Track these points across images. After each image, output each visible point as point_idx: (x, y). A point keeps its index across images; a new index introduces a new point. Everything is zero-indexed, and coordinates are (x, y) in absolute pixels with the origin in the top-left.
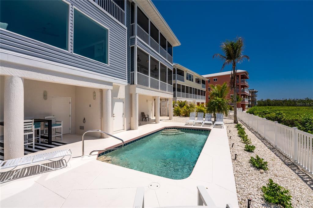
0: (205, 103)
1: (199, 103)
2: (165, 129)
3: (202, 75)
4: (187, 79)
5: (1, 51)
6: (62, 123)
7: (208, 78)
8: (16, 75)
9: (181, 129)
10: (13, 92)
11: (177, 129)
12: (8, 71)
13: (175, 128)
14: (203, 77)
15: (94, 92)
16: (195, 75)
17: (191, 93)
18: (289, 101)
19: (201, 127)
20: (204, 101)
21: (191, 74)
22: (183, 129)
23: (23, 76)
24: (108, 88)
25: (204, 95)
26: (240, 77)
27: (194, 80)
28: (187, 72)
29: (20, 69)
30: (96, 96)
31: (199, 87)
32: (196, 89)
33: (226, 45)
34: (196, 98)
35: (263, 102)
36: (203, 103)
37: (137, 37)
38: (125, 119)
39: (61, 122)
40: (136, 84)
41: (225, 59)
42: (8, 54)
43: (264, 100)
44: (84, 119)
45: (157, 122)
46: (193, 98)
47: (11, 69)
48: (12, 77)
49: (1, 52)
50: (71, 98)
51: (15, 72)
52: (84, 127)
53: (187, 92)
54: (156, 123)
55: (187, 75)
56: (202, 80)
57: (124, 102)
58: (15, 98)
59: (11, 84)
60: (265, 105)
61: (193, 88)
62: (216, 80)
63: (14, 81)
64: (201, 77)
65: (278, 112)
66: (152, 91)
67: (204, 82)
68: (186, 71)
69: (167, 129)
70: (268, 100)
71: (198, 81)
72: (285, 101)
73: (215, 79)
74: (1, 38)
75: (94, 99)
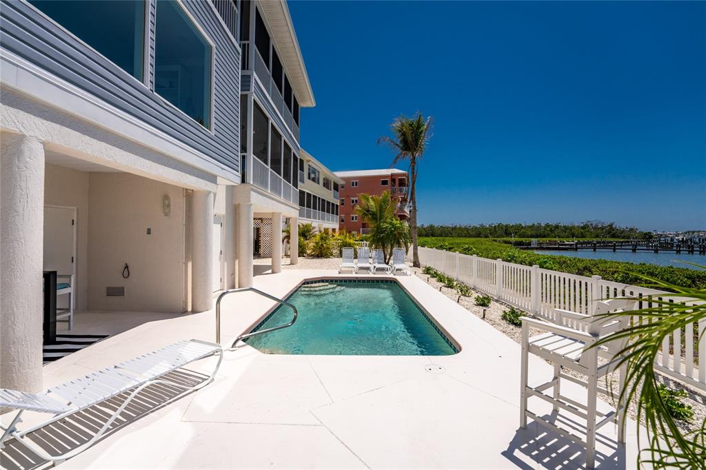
0: (337, 230)
1: (328, 229)
2: (304, 284)
3: (335, 171)
4: (309, 178)
5: (2, 53)
6: (72, 279)
7: (343, 179)
8: (31, 133)
9: (336, 281)
10: (23, 185)
11: (327, 281)
12: (13, 117)
13: (323, 281)
14: (334, 175)
15: (166, 197)
16: (323, 171)
17: (315, 208)
18: (460, 228)
19: (371, 275)
20: (337, 226)
21: (316, 167)
22: (341, 281)
23: (48, 138)
24: (210, 189)
25: (337, 214)
26: (397, 182)
27: (321, 181)
28: (310, 163)
29: (41, 117)
30: (171, 207)
31: (329, 196)
32: (323, 200)
33: (402, 125)
34: (323, 219)
35: (424, 229)
36: (334, 230)
37: (255, 74)
38: (226, 264)
39: (69, 276)
40: (252, 183)
41: (399, 149)
42: (17, 66)
43: (426, 226)
44: (127, 267)
45: (276, 270)
46: (319, 219)
47: (22, 115)
48: (21, 138)
49: (2, 58)
50: (75, 208)
51: (30, 125)
52: (125, 291)
53: (309, 206)
54: (273, 273)
55: (309, 169)
56: (334, 183)
57: (224, 225)
58: (29, 205)
59: (19, 160)
60: (427, 235)
61: (319, 198)
62: (356, 185)
63: (27, 153)
64: (331, 175)
65: (467, 246)
66: (273, 201)
67: (336, 187)
68: (308, 161)
69: (308, 283)
70: (431, 227)
71: (326, 184)
72: (454, 228)
73: (353, 183)
74: (3, 15)
75: (166, 215)
